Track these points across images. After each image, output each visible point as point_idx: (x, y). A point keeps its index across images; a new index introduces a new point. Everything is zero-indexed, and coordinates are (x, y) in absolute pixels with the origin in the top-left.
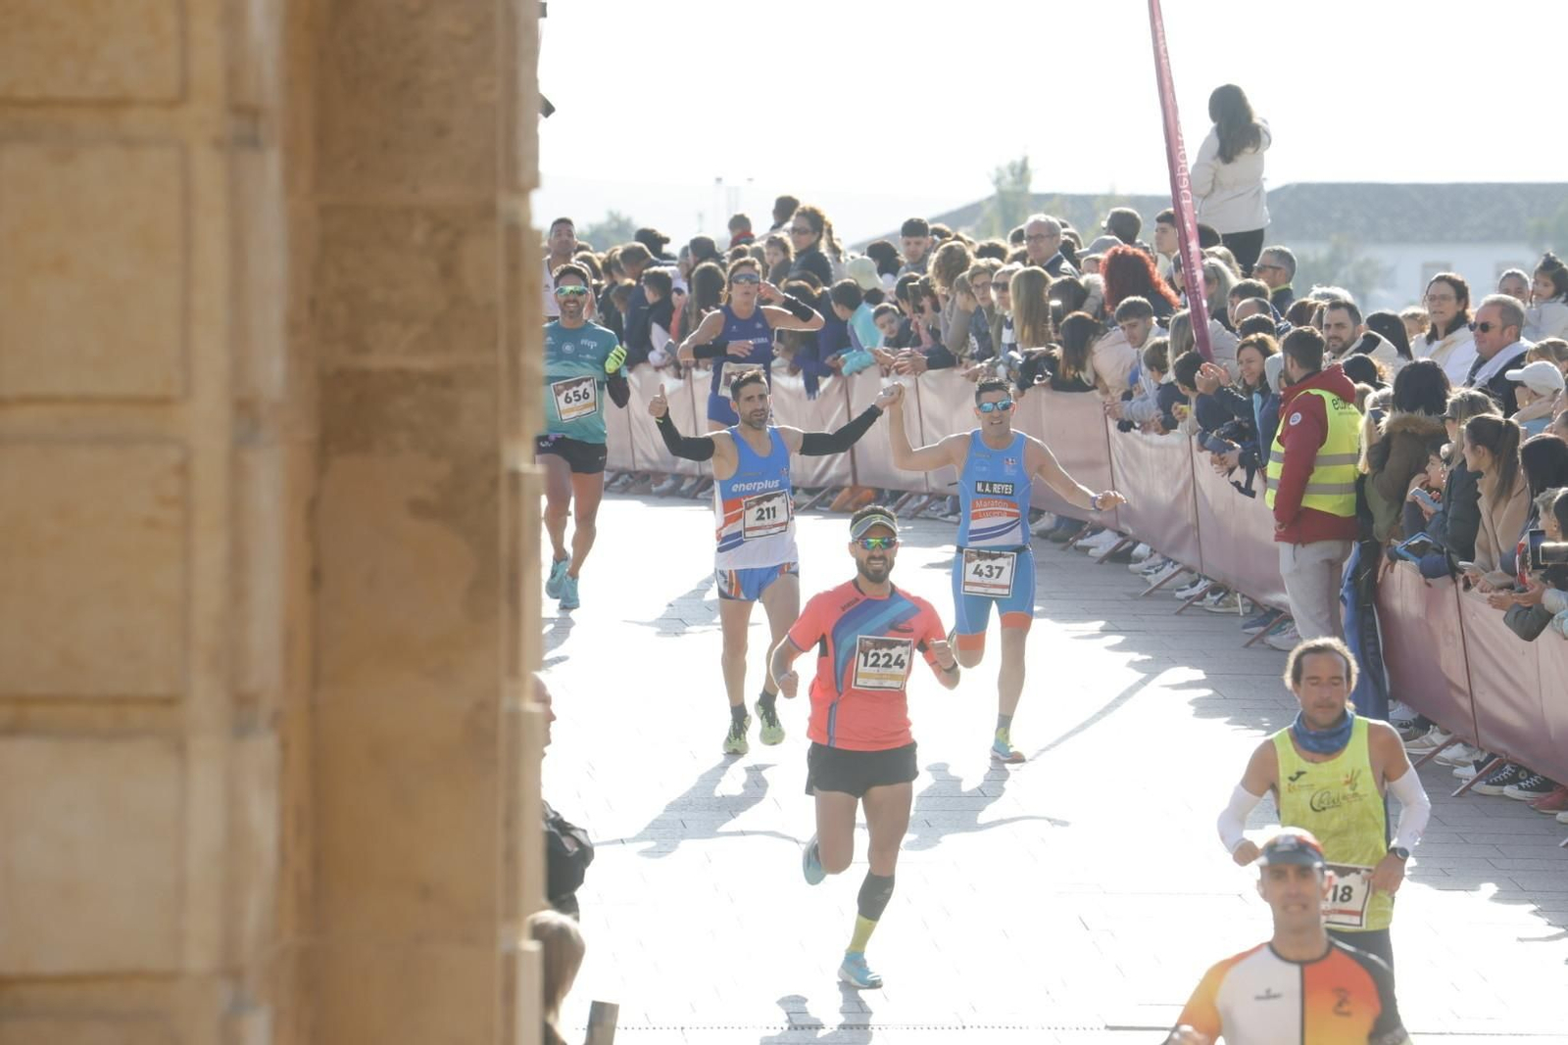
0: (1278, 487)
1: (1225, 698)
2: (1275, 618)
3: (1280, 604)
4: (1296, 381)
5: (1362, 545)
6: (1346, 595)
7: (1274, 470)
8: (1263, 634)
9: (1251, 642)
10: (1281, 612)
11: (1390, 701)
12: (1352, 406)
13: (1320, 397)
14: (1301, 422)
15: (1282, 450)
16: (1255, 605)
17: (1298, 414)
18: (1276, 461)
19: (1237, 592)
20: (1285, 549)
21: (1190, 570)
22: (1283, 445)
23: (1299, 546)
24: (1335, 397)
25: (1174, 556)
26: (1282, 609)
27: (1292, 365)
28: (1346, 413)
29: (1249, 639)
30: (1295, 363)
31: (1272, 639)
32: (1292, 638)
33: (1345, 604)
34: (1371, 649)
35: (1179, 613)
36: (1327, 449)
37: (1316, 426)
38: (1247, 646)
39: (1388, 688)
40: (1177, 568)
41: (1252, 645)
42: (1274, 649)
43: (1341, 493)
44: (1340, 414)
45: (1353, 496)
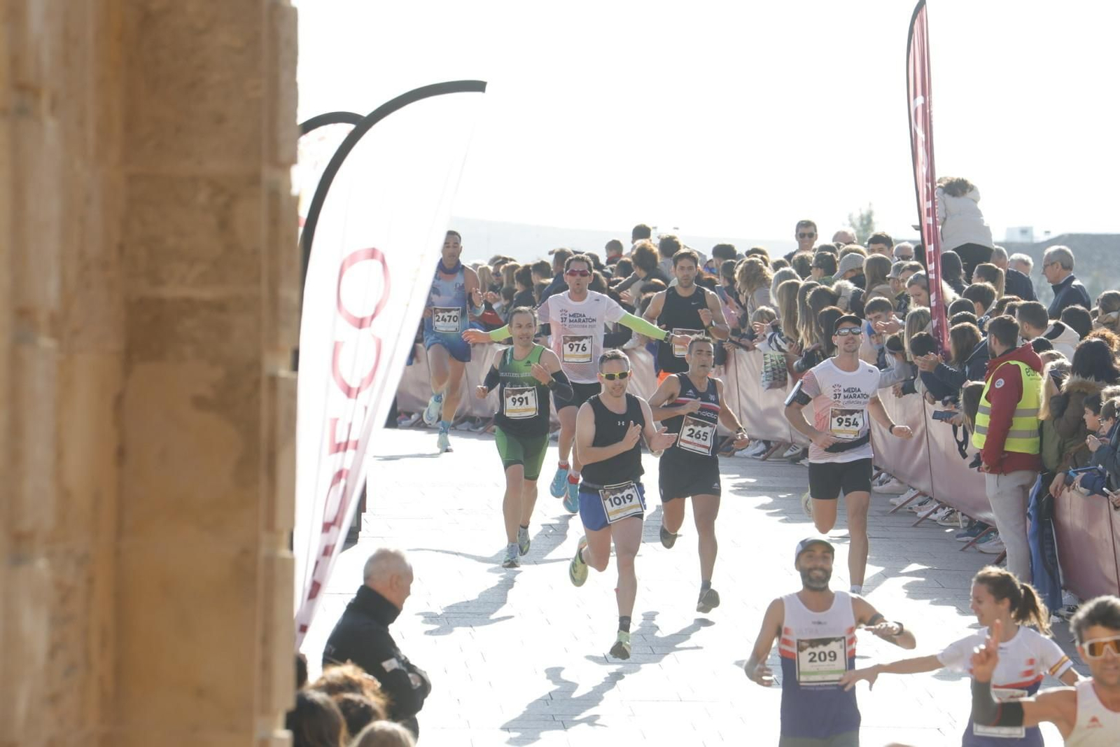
0: (987, 433)
1: (943, 587)
2: (981, 530)
3: (987, 520)
4: (997, 356)
5: (1043, 476)
6: (1031, 513)
7: (982, 420)
8: (974, 542)
9: (965, 548)
10: (988, 526)
11: (1063, 591)
12: (1038, 373)
13: (1017, 366)
14: (1003, 386)
15: (989, 405)
16: (971, 521)
17: (1002, 380)
18: (983, 413)
19: (958, 511)
20: (990, 479)
21: (923, 494)
22: (990, 402)
23: (1002, 476)
24: (1027, 367)
25: (915, 485)
26: (987, 523)
27: (995, 343)
28: (1034, 379)
29: (965, 545)
30: (997, 341)
31: (982, 547)
32: (996, 545)
33: (1031, 520)
34: (1048, 553)
35: (915, 526)
36: (1021, 405)
37: (1015, 389)
38: (963, 550)
39: (1062, 581)
40: (914, 493)
41: (967, 549)
42: (982, 552)
43: (1030, 437)
44: (1031, 379)
45: (1038, 439)
